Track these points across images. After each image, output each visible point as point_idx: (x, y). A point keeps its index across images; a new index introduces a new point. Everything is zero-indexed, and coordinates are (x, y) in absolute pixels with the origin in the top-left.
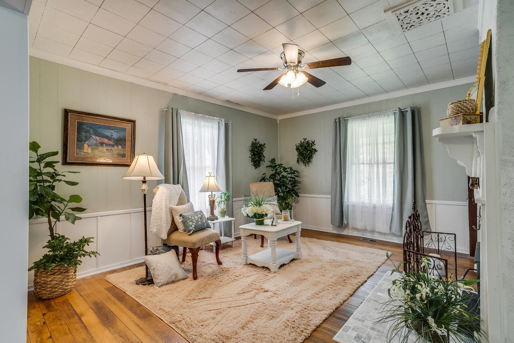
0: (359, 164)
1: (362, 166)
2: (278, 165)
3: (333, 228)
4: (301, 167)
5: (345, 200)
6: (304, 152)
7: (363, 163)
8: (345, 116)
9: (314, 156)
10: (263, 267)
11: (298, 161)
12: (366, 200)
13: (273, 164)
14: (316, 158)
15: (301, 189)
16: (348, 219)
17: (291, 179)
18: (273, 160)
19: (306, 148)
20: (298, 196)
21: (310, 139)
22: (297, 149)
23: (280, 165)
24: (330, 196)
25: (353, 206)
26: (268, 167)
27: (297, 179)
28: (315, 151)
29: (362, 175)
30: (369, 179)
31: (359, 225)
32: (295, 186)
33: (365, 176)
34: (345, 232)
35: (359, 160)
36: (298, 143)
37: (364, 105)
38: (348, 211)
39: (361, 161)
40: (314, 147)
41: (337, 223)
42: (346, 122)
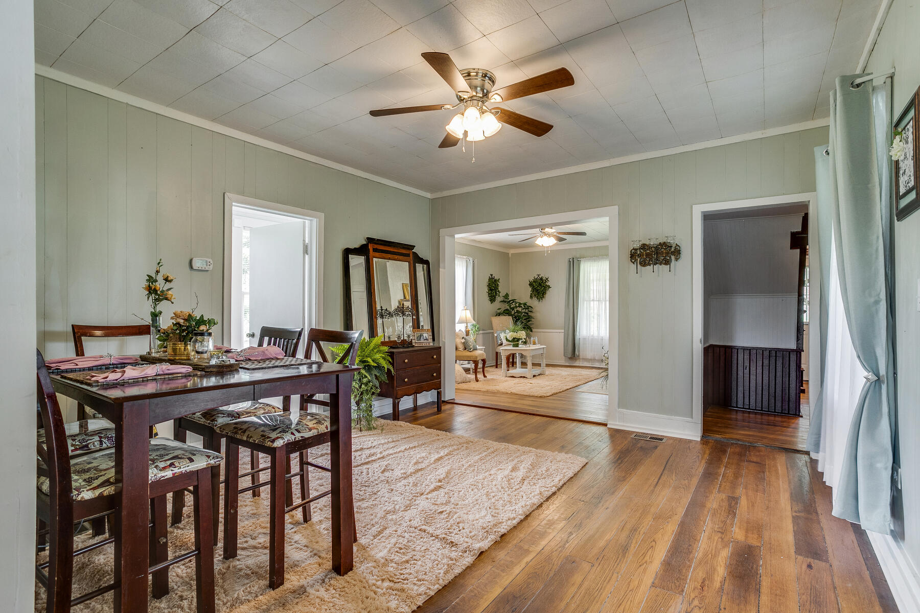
0: (590, 301)
1: (592, 303)
2: (512, 300)
3: (565, 360)
4: (534, 303)
5: (577, 334)
6: (539, 288)
7: (593, 300)
8: (578, 256)
9: (548, 292)
10: (521, 377)
11: (531, 297)
12: (596, 334)
13: (506, 299)
14: (549, 294)
15: (533, 324)
16: (579, 351)
17: (525, 314)
18: (507, 296)
19: (540, 284)
20: (531, 331)
21: (544, 275)
22: (531, 284)
23: (514, 301)
24: (563, 331)
25: (584, 339)
26: (501, 302)
27: (530, 314)
28: (549, 287)
29: (592, 311)
30: (599, 315)
31: (589, 356)
32: (529, 321)
33: (595, 312)
34: (577, 364)
35: (590, 297)
36: (532, 279)
37: (595, 248)
38: (579, 344)
39: (592, 298)
40: (547, 284)
41: (570, 355)
42: (579, 262)
